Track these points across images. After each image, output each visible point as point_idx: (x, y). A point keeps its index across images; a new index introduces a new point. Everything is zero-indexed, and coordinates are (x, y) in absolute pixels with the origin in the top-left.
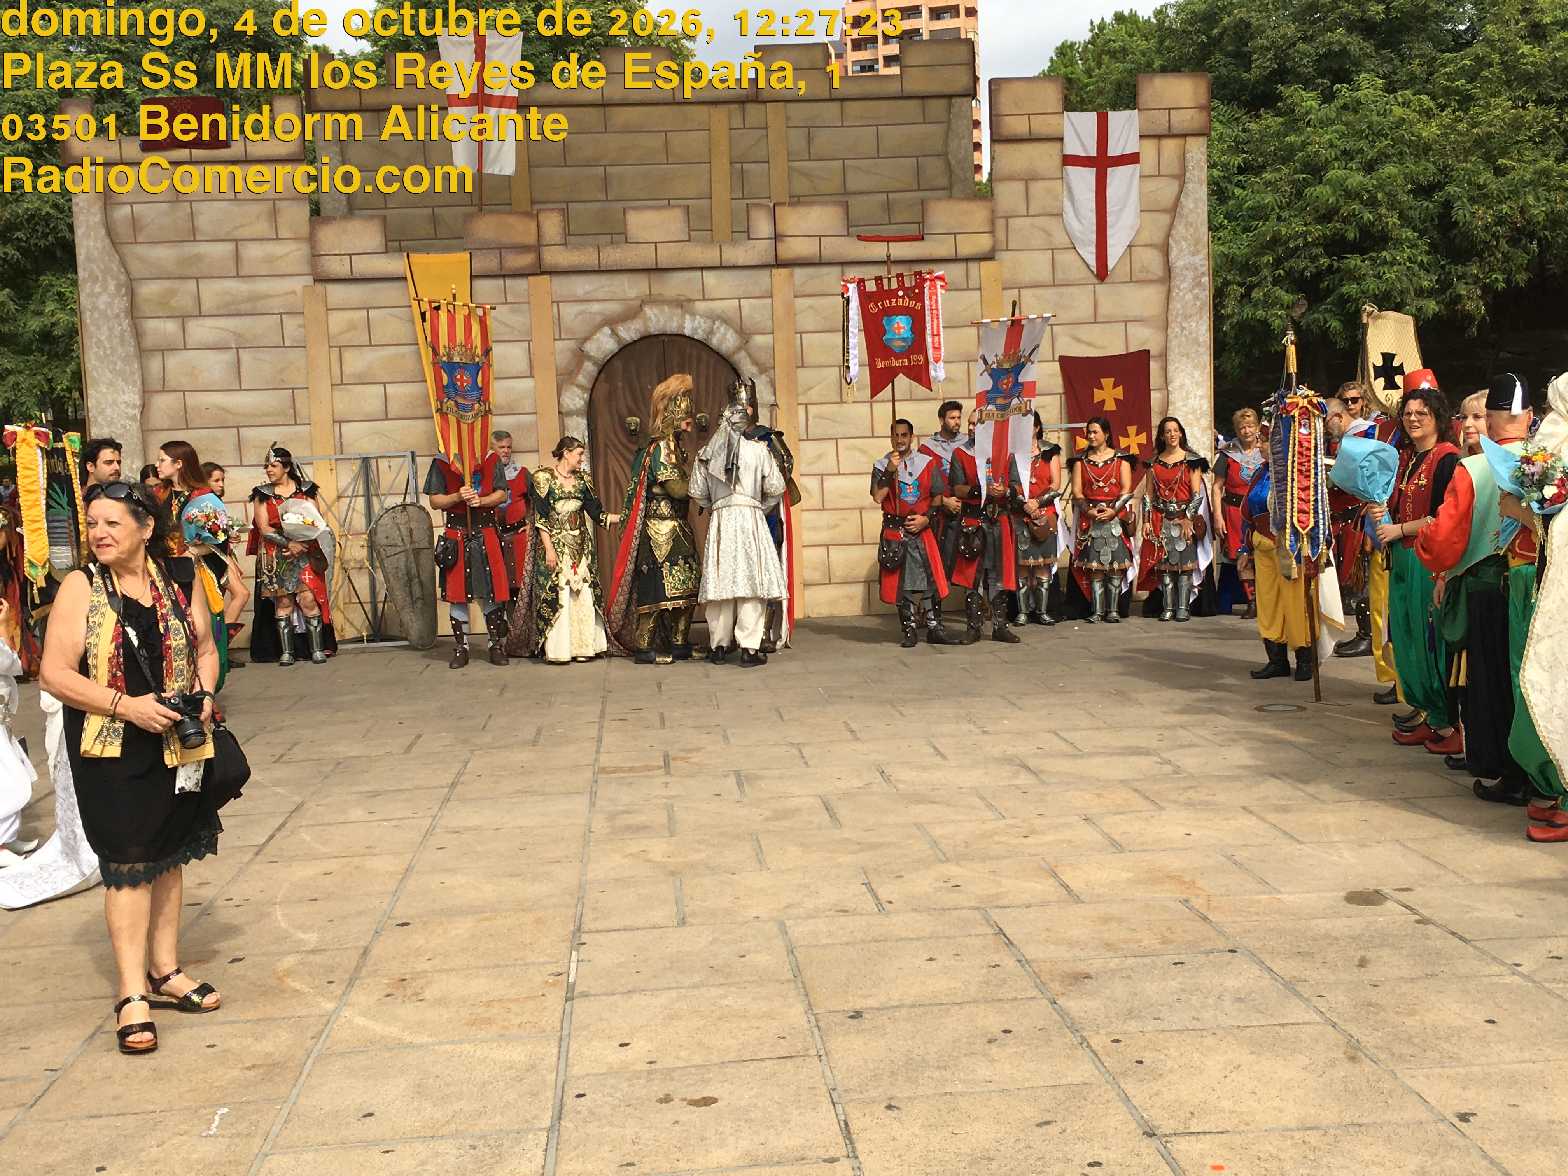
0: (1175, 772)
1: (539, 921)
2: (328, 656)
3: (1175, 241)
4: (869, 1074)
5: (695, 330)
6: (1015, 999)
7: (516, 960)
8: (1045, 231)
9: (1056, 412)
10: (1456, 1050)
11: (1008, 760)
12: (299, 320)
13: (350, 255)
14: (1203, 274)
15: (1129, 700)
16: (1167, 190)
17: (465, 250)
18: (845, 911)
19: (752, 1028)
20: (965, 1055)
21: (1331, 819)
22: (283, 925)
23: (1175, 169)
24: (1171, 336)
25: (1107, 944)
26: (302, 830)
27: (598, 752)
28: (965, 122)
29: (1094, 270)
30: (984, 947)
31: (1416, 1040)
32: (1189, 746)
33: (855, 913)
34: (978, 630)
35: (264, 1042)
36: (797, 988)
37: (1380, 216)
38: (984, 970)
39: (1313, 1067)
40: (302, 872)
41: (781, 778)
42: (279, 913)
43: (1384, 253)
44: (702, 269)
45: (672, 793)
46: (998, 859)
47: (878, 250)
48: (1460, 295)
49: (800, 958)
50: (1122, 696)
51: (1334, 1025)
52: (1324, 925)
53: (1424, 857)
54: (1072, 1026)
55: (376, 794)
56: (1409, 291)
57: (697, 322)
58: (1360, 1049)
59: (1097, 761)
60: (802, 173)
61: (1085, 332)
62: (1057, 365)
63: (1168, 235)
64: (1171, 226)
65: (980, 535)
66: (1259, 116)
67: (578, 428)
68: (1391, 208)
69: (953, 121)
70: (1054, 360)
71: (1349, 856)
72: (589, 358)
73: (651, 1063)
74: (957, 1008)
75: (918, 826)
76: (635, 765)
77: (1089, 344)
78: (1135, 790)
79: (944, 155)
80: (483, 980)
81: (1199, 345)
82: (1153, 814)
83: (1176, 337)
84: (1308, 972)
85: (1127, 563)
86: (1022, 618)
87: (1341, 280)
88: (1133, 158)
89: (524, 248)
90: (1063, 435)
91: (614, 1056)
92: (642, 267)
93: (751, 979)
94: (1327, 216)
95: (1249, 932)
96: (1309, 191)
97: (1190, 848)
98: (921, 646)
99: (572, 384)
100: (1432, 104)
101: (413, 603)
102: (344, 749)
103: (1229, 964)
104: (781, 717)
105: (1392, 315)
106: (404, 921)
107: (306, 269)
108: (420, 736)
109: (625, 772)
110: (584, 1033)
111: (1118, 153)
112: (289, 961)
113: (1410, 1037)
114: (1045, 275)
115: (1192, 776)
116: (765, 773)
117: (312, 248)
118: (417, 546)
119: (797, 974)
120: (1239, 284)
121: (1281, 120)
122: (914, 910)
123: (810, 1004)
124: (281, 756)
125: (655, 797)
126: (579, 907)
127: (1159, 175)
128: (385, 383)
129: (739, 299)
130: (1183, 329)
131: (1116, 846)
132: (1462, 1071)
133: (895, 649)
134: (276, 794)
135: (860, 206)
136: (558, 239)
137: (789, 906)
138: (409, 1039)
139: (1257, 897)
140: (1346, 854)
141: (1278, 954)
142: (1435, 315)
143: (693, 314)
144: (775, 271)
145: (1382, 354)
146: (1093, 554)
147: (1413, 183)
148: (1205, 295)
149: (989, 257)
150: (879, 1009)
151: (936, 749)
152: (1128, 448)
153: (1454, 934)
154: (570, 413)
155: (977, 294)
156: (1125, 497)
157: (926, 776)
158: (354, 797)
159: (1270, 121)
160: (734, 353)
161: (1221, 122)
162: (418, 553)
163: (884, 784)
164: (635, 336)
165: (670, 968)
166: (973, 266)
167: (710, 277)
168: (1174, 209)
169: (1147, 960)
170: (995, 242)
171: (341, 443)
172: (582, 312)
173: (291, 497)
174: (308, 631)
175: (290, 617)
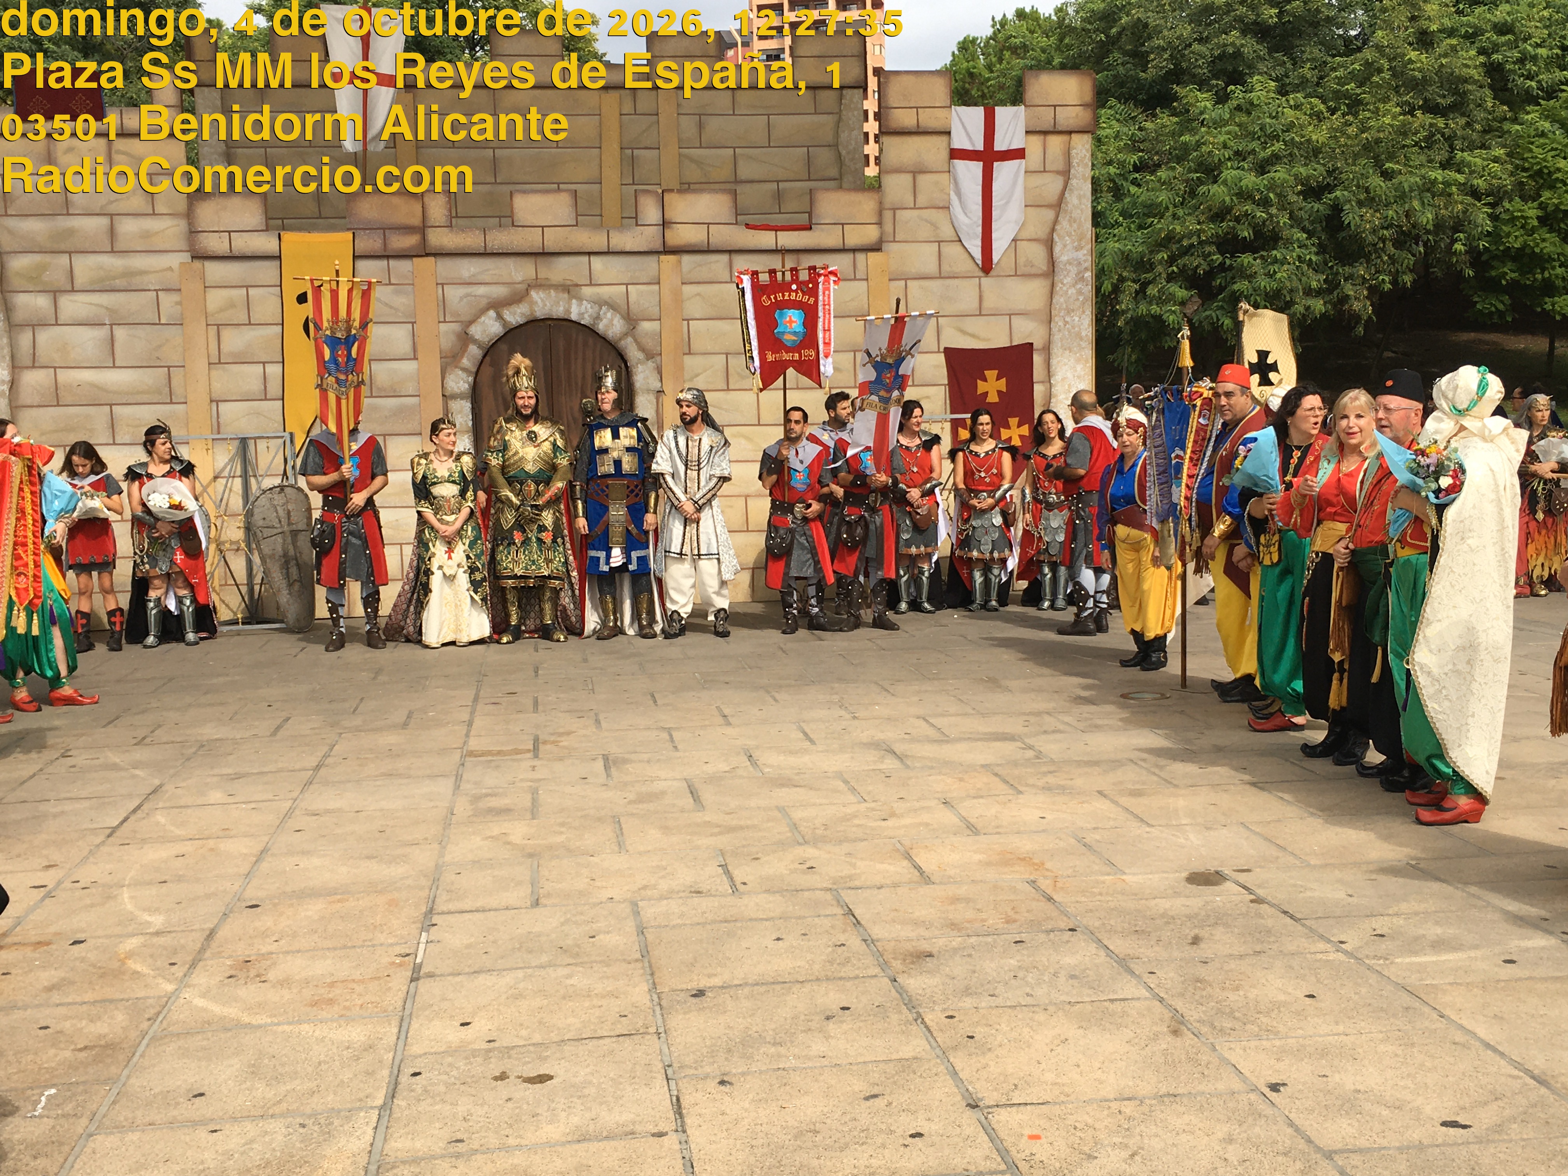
0: (1037, 757)
1: (393, 903)
2: (202, 639)
3: (1058, 235)
4: (705, 1051)
5: (581, 315)
6: (857, 977)
7: (364, 941)
8: (932, 224)
9: (941, 402)
10: (1275, 1024)
11: (875, 745)
12: (175, 297)
13: (229, 232)
14: (1086, 269)
15: (1000, 687)
16: (1052, 185)
17: (348, 229)
18: (699, 892)
19: (594, 1007)
20: (803, 1031)
21: (1181, 803)
22: (129, 907)
23: (1060, 165)
24: (1055, 330)
25: (952, 924)
26: (158, 812)
27: (467, 735)
28: (856, 113)
29: (980, 262)
30: (833, 927)
31: (1237, 1014)
32: (1054, 732)
33: (709, 894)
34: (858, 617)
35: (99, 1024)
36: (643, 968)
37: (1271, 216)
38: (830, 949)
39: (1136, 1040)
40: (154, 854)
41: (648, 762)
42: (126, 894)
43: (1275, 252)
44: (589, 254)
45: (537, 775)
46: (855, 841)
47: (766, 239)
48: (1348, 296)
49: (650, 937)
50: (993, 683)
51: (1161, 1000)
52: (1164, 904)
53: (1266, 839)
54: (910, 1003)
55: (238, 777)
56: (1297, 290)
57: (583, 307)
58: (1182, 1023)
59: (962, 746)
60: (692, 160)
61: (971, 325)
62: (942, 357)
63: (1053, 230)
64: (1056, 222)
65: (863, 523)
66: (1155, 116)
67: (462, 413)
68: (1282, 208)
69: (844, 113)
70: (939, 352)
71: (1195, 838)
72: (475, 342)
73: (490, 1041)
74: (798, 986)
75: (781, 809)
76: (504, 748)
77: (973, 336)
78: (996, 775)
79: (835, 146)
80: (329, 962)
81: (1081, 339)
82: (1010, 797)
83: (1059, 331)
84: (1142, 950)
85: (1007, 552)
86: (903, 606)
87: (1233, 278)
88: (1019, 154)
89: (408, 229)
90: (948, 426)
91: (454, 1035)
92: (528, 251)
93: (598, 959)
94: (1220, 214)
95: (1091, 911)
96: (1203, 189)
97: (1044, 831)
98: (802, 633)
99: (456, 367)
100: (1322, 107)
101: (290, 585)
102: (210, 732)
103: (1068, 942)
104: (655, 702)
105: (1268, 314)
106: (254, 903)
107: (184, 245)
108: (288, 719)
109: (493, 755)
110: (427, 1013)
111: (1004, 148)
112: (132, 943)
113: (1232, 1012)
114: (931, 267)
115: (1052, 761)
116: (633, 757)
117: (190, 224)
118: (294, 527)
119: (645, 954)
120: (1134, 281)
121: (1175, 119)
122: (767, 891)
123: (654, 983)
124: (144, 738)
125: (522, 780)
126: (434, 888)
127: (1045, 171)
128: (264, 363)
129: (627, 285)
130: (1066, 323)
131: (972, 829)
132: (1277, 1043)
133: (774, 636)
134: (134, 777)
135: (749, 195)
136: (444, 221)
137: (645, 887)
138: (246, 1019)
139: (1102, 878)
140: (1192, 836)
141: (1116, 932)
142: (1323, 315)
143: (580, 299)
144: (662, 257)
145: (1258, 351)
146: (974, 542)
147: (1302, 184)
148: (1088, 290)
149: (876, 248)
150: (723, 987)
151: (806, 734)
152: (1010, 439)
153: (1285, 912)
154: (454, 397)
155: (865, 283)
156: (1006, 486)
157: (792, 760)
158: (215, 779)
159: (1166, 120)
160: (620, 339)
161: (1118, 120)
162: (296, 535)
163: (751, 769)
164: (521, 320)
165: (519, 949)
166: (860, 257)
167: (597, 263)
168: (1058, 205)
169: (989, 939)
170: (882, 234)
171: (218, 423)
172: (468, 295)
173: (163, 476)
174: (181, 611)
175: (160, 599)
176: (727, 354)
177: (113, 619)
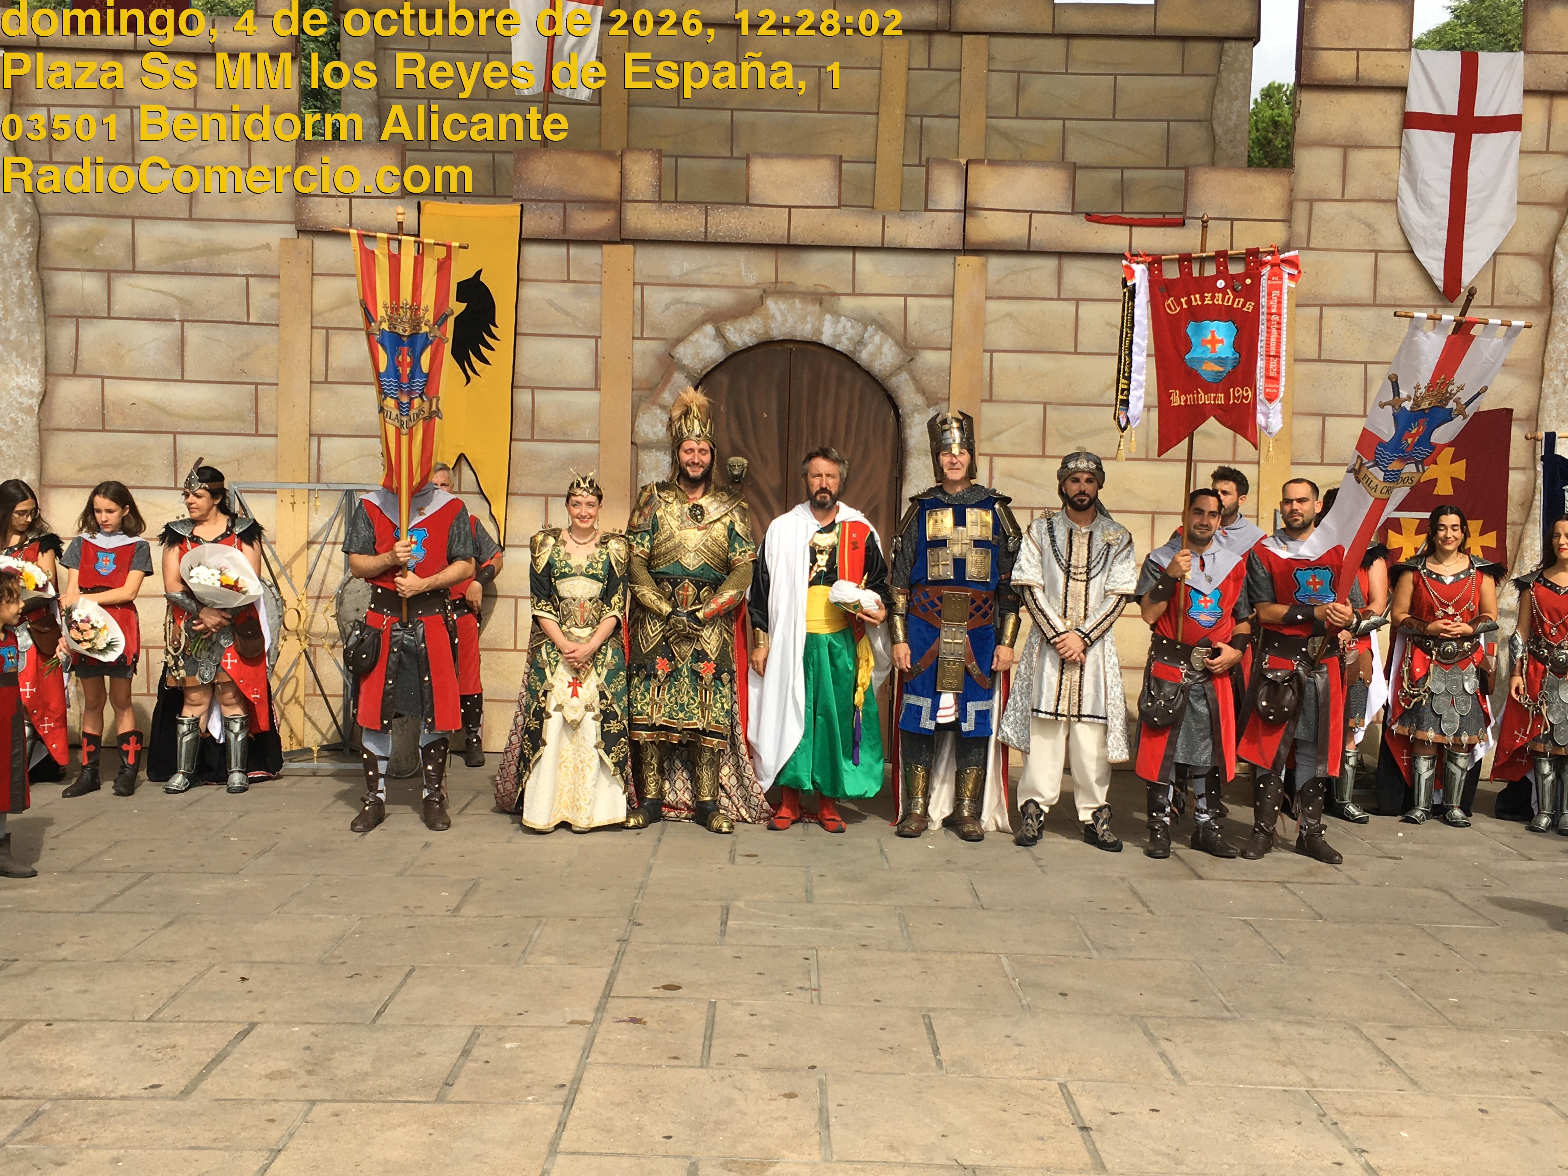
2: (253, 781)
3: (1562, 249)
5: (836, 336)
8: (1369, 226)
12: (271, 287)
13: (350, 198)
16: (1556, 174)
17: (515, 200)
24: (1548, 390)
28: (1241, 76)
29: (1440, 284)
44: (855, 249)
47: (1116, 238)
57: (840, 326)
60: (1005, 135)
63: (1555, 242)
64: (1560, 228)
67: (657, 468)
69: (1224, 74)
70: (1364, 416)
72: (682, 368)
79: (1207, 121)
83: (1555, 392)
88: (1511, 123)
89: (598, 204)
92: (767, 241)
99: (653, 403)
107: (287, 215)
111: (1489, 114)
114: (1362, 290)
127: (1547, 152)
129: (906, 296)
130: (1565, 381)
136: (649, 195)
143: (836, 314)
144: (960, 259)
146: (1429, 717)
154: (648, 446)
160: (891, 375)
164: (750, 341)
167: (865, 262)
168: (1565, 204)
170: (1289, 235)
171: (319, 465)
172: (678, 301)
173: (215, 541)
174: (227, 739)
175: (197, 720)
176: (1045, 404)
177: (125, 747)
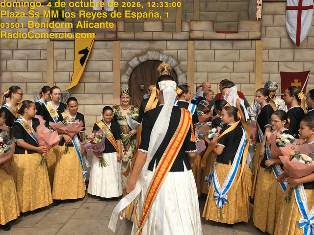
8: (278, 31)
17: (94, 32)
44: (166, 40)
47: (223, 36)
57: (164, 57)
60: (203, 15)
61: (290, 64)
62: (279, 75)
72: (130, 67)
77: (291, 68)
79: (247, 11)
88: (310, 8)
89: (111, 32)
92: (148, 39)
99: (124, 74)
111: (306, 5)
117: (50, 30)
129: (177, 50)
136: (122, 30)
143: (163, 54)
144: (189, 42)
149: (259, 39)
154: (123, 83)
160: (175, 67)
164: (144, 60)
167: (169, 43)
170: (261, 34)
172: (129, 53)
176: (208, 72)
